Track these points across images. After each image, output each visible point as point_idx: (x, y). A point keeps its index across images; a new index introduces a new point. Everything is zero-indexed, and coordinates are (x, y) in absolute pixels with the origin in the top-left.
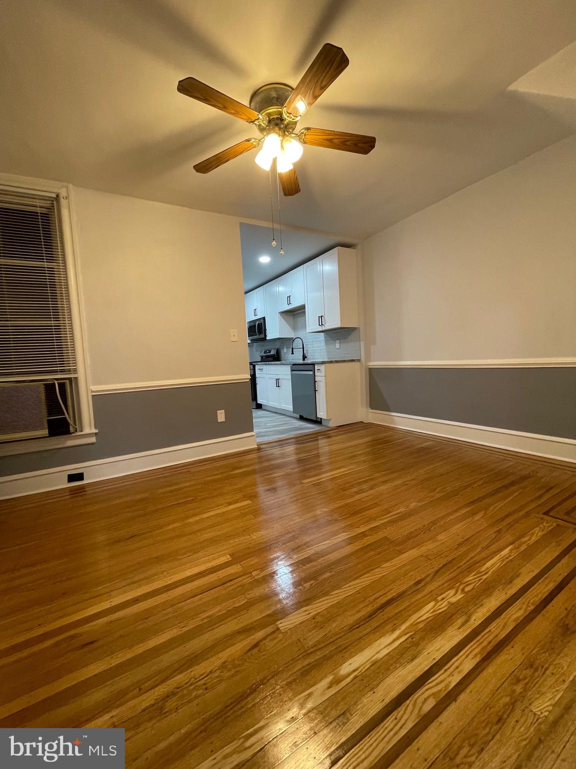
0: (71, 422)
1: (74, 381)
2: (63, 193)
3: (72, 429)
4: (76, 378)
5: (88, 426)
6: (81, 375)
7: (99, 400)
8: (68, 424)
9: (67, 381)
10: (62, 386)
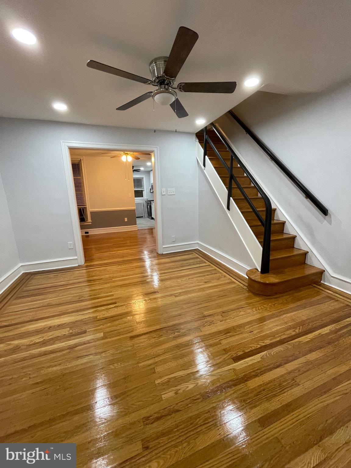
0: (85, 218)
1: (86, 208)
2: (82, 159)
3: (85, 220)
4: (86, 207)
5: (89, 220)
6: (87, 207)
7: (92, 213)
8: (85, 219)
9: (84, 208)
10: (83, 209)
